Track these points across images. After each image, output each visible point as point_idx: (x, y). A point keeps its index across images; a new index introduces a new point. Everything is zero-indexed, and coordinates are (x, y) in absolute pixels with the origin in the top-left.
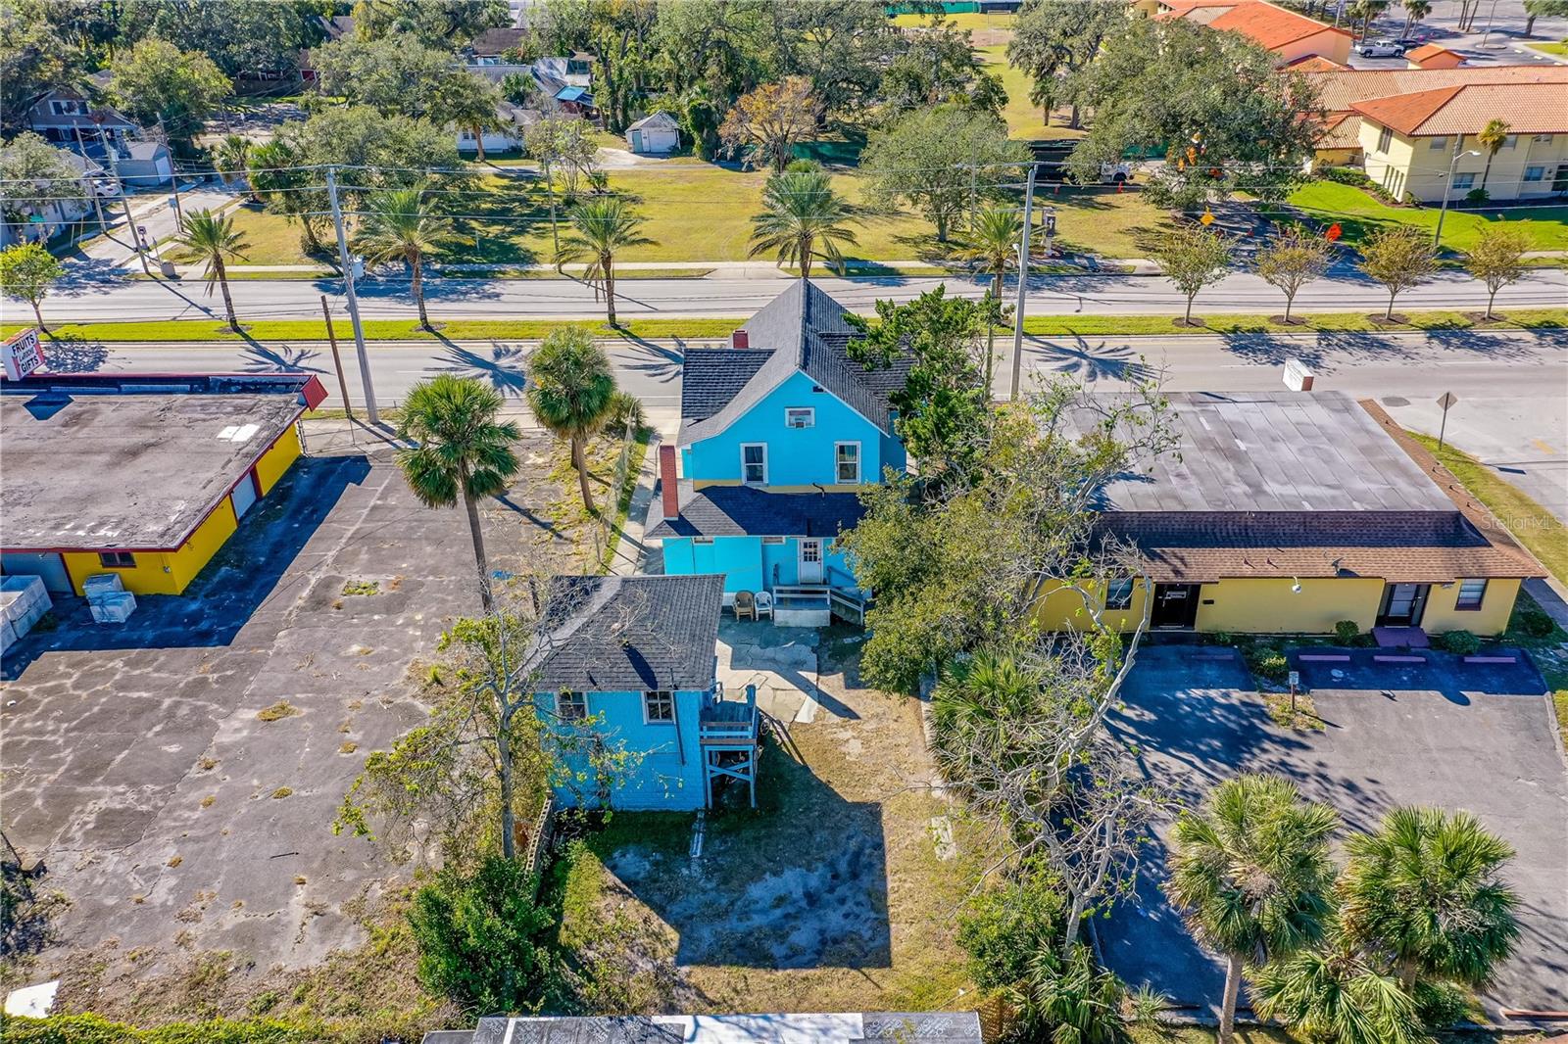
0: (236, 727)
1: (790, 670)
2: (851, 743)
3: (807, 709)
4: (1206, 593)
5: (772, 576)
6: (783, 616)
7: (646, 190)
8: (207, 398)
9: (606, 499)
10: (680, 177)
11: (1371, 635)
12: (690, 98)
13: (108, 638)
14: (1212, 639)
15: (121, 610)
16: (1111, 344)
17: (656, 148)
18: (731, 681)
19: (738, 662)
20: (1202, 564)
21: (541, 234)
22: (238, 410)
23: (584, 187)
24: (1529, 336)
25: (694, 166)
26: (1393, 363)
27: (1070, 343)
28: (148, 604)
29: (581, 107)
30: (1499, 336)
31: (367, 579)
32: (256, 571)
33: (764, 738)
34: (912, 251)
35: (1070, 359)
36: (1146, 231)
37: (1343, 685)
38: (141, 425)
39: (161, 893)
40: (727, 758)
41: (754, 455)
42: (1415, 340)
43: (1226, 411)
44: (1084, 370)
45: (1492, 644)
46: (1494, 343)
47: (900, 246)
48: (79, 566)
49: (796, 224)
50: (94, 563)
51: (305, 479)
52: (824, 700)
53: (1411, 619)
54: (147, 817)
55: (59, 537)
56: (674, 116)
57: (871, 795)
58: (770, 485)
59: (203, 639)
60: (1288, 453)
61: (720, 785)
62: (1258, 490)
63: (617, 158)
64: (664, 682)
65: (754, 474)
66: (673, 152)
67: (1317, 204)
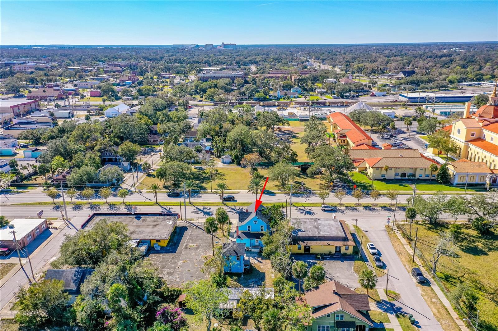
0: (180, 263)
1: (254, 257)
2: (262, 266)
3: (256, 262)
4: (311, 247)
5: (251, 245)
6: (253, 250)
7: (226, 173)
8: (162, 217)
9: (226, 234)
10: (232, 169)
11: (334, 254)
12: (234, 153)
13: (158, 252)
14: (313, 254)
15: (159, 248)
16: (309, 208)
17: (226, 162)
18: (246, 258)
19: (246, 256)
20: (310, 243)
21: (207, 183)
22: (168, 219)
23: (213, 172)
24: (380, 208)
25: (234, 166)
26: (356, 213)
27: (302, 208)
28: (162, 248)
29: (210, 152)
30: (376, 208)
31: (192, 245)
32: (175, 244)
33: (250, 265)
34: (277, 188)
35: (302, 211)
36: (322, 184)
37: (328, 260)
38: (154, 221)
39: (178, 280)
40: (246, 266)
41: (249, 227)
42: (361, 208)
43: (319, 222)
44: (304, 213)
45: (350, 255)
46: (374, 209)
47: (275, 187)
48: (153, 242)
49: (255, 187)
50: (155, 242)
51: (178, 230)
52: (258, 261)
53: (340, 251)
54: (173, 272)
55: (151, 238)
56: (231, 156)
57: (264, 271)
58: (251, 231)
59: (172, 252)
60: (326, 228)
61: (245, 269)
62: (319, 233)
63: (219, 165)
64: (239, 255)
65: (249, 230)
66: (230, 163)
67: (356, 179)
